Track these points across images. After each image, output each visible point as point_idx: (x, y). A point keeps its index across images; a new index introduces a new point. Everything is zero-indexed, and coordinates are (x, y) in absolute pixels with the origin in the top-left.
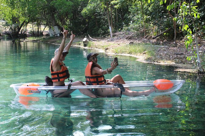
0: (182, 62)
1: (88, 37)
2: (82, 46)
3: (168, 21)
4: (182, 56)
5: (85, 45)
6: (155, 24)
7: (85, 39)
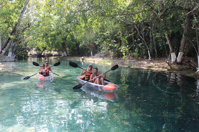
0: (123, 65)
1: (84, 57)
2: (81, 60)
3: (117, 50)
4: (123, 63)
5: (83, 60)
6: (112, 51)
7: (83, 57)
